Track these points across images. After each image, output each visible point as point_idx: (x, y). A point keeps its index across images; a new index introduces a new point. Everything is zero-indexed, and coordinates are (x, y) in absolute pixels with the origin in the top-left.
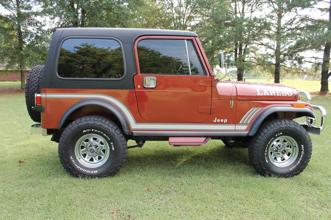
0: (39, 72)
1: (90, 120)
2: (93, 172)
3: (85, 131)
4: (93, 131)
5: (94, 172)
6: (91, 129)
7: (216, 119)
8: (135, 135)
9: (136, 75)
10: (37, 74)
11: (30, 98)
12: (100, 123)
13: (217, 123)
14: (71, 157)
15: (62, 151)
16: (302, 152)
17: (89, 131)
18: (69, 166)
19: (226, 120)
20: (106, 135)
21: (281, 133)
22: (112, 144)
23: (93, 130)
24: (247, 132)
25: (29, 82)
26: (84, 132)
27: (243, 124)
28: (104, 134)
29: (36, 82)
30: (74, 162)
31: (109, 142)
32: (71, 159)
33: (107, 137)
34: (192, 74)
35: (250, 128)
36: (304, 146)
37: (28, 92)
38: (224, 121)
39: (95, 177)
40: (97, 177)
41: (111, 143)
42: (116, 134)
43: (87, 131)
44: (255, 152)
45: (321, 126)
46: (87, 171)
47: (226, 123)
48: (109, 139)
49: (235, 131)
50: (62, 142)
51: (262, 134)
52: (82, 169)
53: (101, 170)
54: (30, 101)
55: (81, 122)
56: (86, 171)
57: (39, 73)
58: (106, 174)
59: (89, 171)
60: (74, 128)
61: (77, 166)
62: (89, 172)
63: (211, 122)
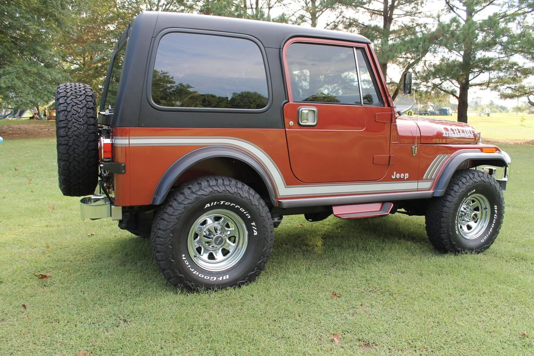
0: (81, 95)
1: (217, 184)
2: (221, 278)
3: (209, 205)
4: (221, 204)
5: (223, 278)
6: (219, 200)
7: (395, 173)
8: (285, 206)
9: (287, 102)
10: (80, 99)
11: (72, 148)
12: (233, 190)
13: (396, 180)
14: (183, 255)
15: (167, 247)
16: (495, 215)
17: (215, 204)
18: (180, 273)
19: (407, 175)
20: (244, 210)
21: (474, 190)
22: (254, 226)
23: (222, 202)
24: (431, 191)
25: (66, 116)
26: (206, 207)
27: (427, 180)
28: (241, 209)
29: (82, 115)
30: (188, 264)
31: (248, 222)
32: (184, 258)
33: (245, 213)
34: (364, 104)
35: (436, 186)
36: (498, 207)
37: (67, 136)
38: (404, 177)
39: (226, 288)
40: (229, 286)
41: (252, 224)
42: (260, 208)
43: (212, 205)
44: (444, 220)
45: (505, 177)
46: (212, 278)
47: (407, 179)
48: (249, 217)
49: (418, 191)
50: (166, 230)
51: (452, 193)
52: (203, 276)
53: (236, 274)
54: (70, 153)
55: (201, 188)
56: (209, 278)
57: (83, 97)
58: (244, 279)
59: (215, 278)
60: (189, 201)
61: (194, 271)
62: (215, 280)
63: (389, 179)
